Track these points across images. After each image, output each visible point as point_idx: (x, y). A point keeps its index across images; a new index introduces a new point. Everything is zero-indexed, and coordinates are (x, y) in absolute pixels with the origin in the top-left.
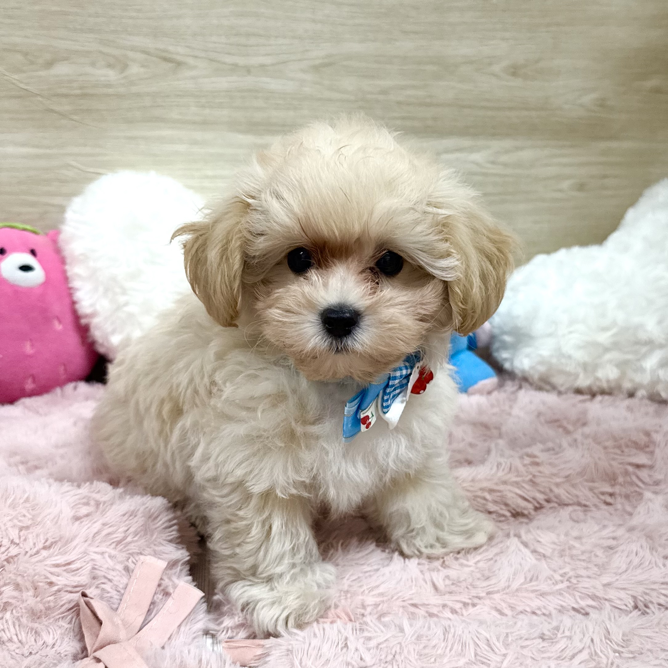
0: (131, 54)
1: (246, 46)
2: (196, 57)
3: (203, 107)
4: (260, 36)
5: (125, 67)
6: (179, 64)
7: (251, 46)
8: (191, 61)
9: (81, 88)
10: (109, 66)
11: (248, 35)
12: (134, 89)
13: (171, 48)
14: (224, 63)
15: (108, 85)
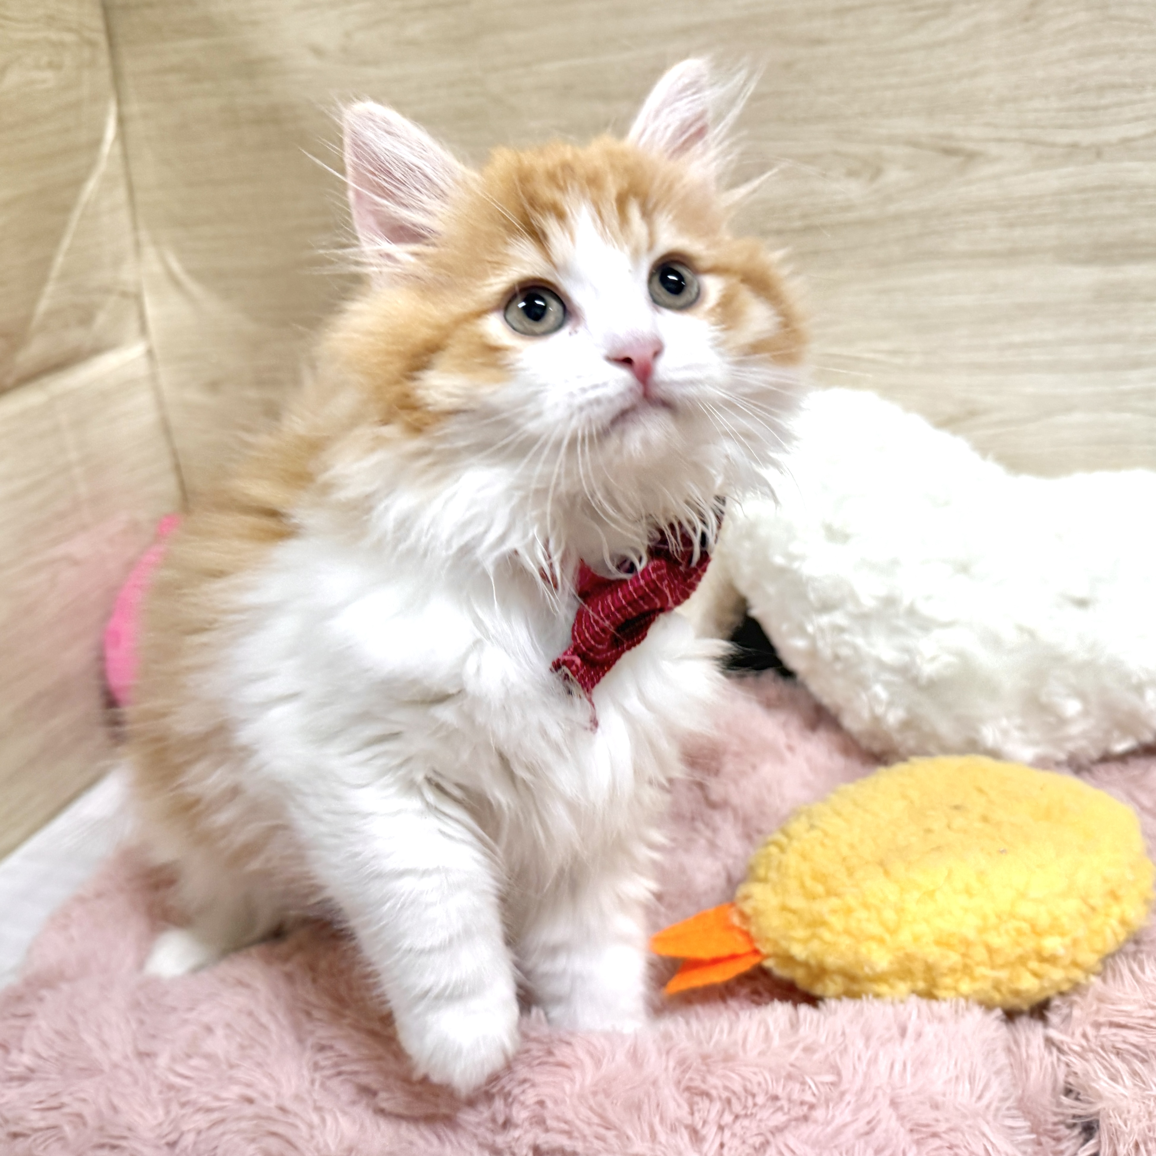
0: (887, 150)
1: (1095, 109)
2: (1001, 140)
3: (1011, 225)
4: (1124, 86)
5: (877, 172)
6: (971, 157)
7: (1106, 107)
8: (994, 149)
9: (804, 216)
10: (852, 174)
11: (1102, 89)
12: (892, 209)
13: (958, 131)
14: (1053, 145)
15: (848, 208)
